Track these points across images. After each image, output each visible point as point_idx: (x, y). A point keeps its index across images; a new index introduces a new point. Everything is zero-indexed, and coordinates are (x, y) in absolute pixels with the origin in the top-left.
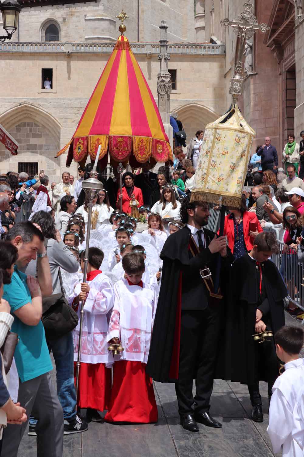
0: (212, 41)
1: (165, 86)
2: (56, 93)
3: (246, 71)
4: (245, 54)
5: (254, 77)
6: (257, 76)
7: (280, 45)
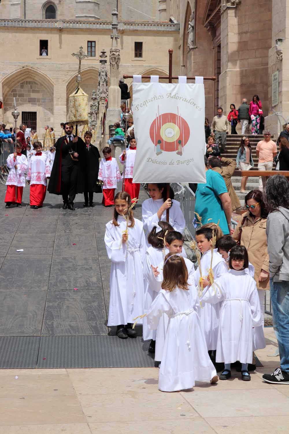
0: (171, 20)
1: (115, 58)
2: (50, 59)
3: (189, 45)
4: (188, 32)
5: (194, 50)
6: (196, 49)
7: (213, 26)
